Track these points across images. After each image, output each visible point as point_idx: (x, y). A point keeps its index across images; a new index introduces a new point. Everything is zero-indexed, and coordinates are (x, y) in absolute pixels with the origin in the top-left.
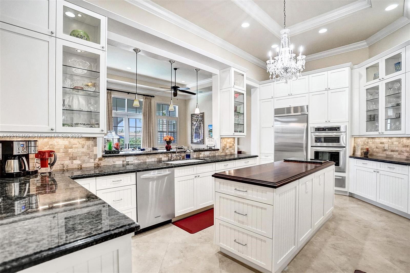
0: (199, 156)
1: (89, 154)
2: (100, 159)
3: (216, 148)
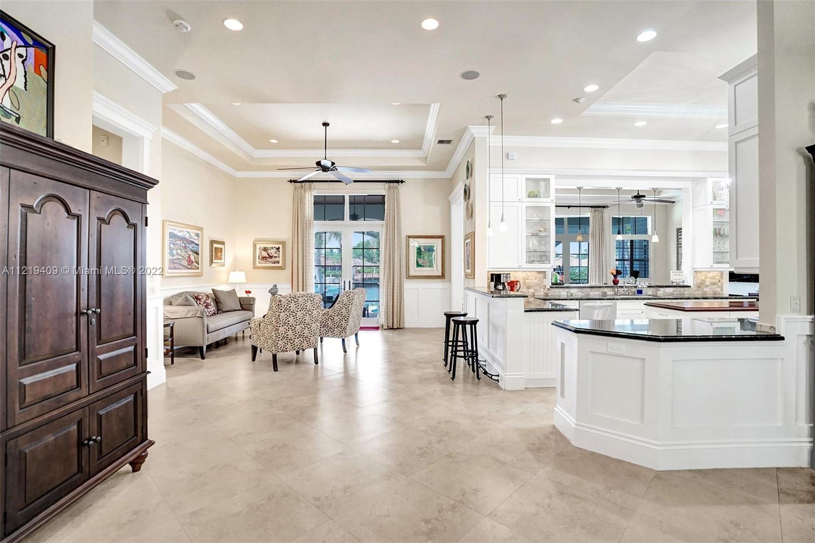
0: (657, 293)
1: (540, 285)
2: (548, 289)
3: (685, 284)
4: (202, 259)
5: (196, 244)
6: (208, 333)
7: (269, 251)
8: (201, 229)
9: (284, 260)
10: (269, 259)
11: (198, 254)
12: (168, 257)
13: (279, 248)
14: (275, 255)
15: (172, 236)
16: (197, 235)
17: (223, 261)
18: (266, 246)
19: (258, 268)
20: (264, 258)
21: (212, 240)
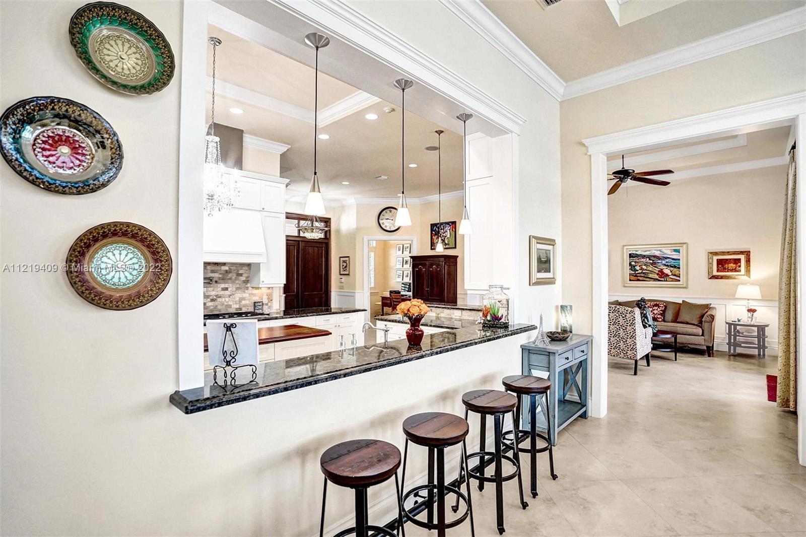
4: (685, 272)
5: (674, 259)
8: (683, 245)
11: (679, 268)
12: (627, 272)
16: (677, 250)
21: (711, 253)
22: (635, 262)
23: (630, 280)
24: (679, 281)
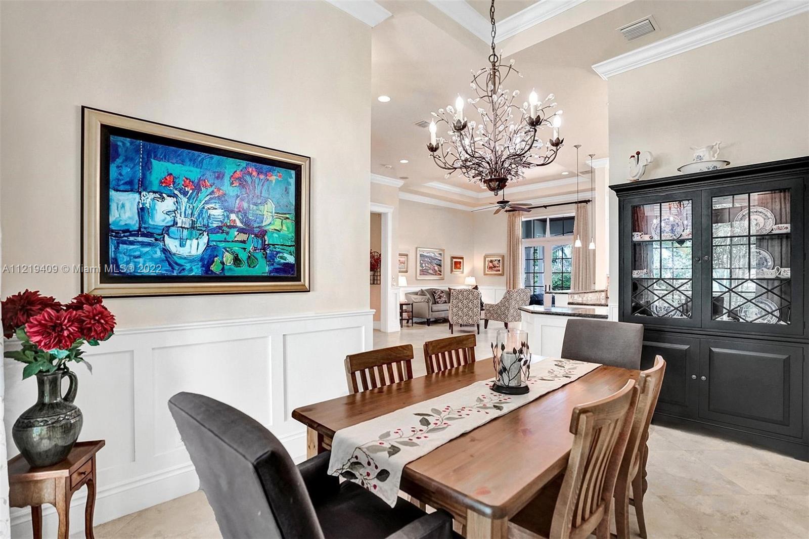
4: (444, 269)
5: (439, 260)
6: (432, 311)
7: (494, 263)
8: (443, 250)
9: (503, 269)
10: (494, 269)
11: (441, 266)
12: (419, 268)
13: (499, 261)
14: (498, 265)
15: (421, 256)
16: (440, 254)
17: (462, 270)
18: (491, 259)
19: (487, 274)
20: (491, 268)
21: (452, 257)
22: (423, 261)
23: (420, 275)
24: (441, 275)
